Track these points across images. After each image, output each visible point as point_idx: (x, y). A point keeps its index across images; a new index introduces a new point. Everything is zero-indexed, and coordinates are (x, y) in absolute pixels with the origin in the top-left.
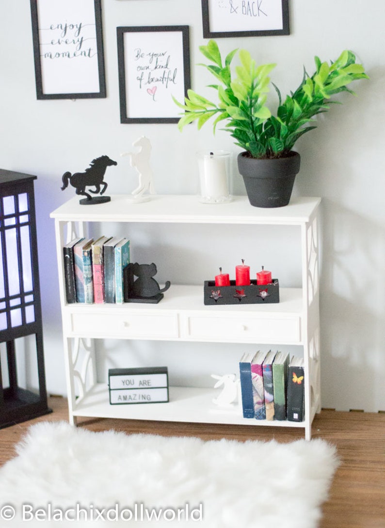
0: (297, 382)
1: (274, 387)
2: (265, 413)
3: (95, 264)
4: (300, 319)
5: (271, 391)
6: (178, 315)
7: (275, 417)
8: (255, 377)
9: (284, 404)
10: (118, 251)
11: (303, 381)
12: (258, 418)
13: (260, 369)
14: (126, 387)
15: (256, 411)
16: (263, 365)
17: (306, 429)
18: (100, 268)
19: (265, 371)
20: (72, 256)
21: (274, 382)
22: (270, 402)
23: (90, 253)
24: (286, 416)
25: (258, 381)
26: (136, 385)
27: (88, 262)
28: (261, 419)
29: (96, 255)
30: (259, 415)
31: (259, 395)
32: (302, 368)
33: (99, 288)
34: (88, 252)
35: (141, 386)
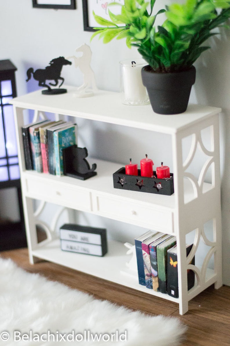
0: (173, 265)
1: (158, 265)
2: (152, 284)
3: (42, 143)
4: (173, 214)
5: (156, 268)
6: (91, 193)
7: (159, 289)
8: (145, 254)
9: (165, 280)
10: (56, 135)
11: (177, 265)
12: (147, 287)
13: (148, 248)
14: (71, 239)
15: (146, 281)
16: (150, 246)
17: (179, 304)
18: (45, 147)
19: (151, 251)
20: (27, 134)
21: (158, 261)
22: (156, 277)
23: (38, 134)
24: (167, 290)
25: (146, 258)
26: (79, 239)
27: (37, 140)
28: (150, 288)
29: (42, 136)
30: (148, 285)
31: (147, 269)
32: (176, 254)
33: (45, 162)
34: (36, 133)
35: (83, 241)
